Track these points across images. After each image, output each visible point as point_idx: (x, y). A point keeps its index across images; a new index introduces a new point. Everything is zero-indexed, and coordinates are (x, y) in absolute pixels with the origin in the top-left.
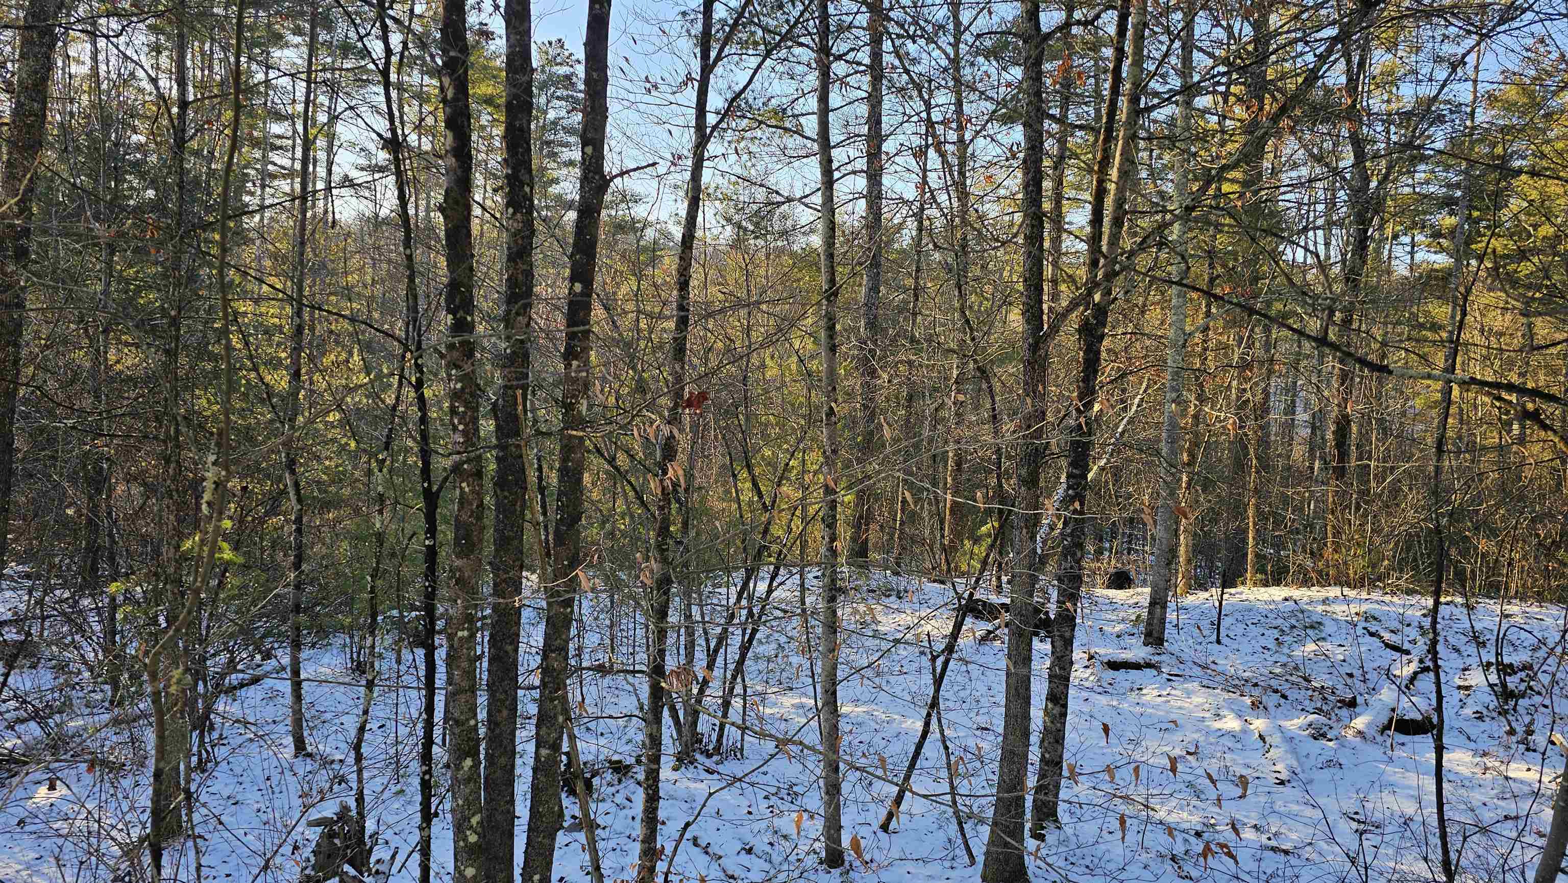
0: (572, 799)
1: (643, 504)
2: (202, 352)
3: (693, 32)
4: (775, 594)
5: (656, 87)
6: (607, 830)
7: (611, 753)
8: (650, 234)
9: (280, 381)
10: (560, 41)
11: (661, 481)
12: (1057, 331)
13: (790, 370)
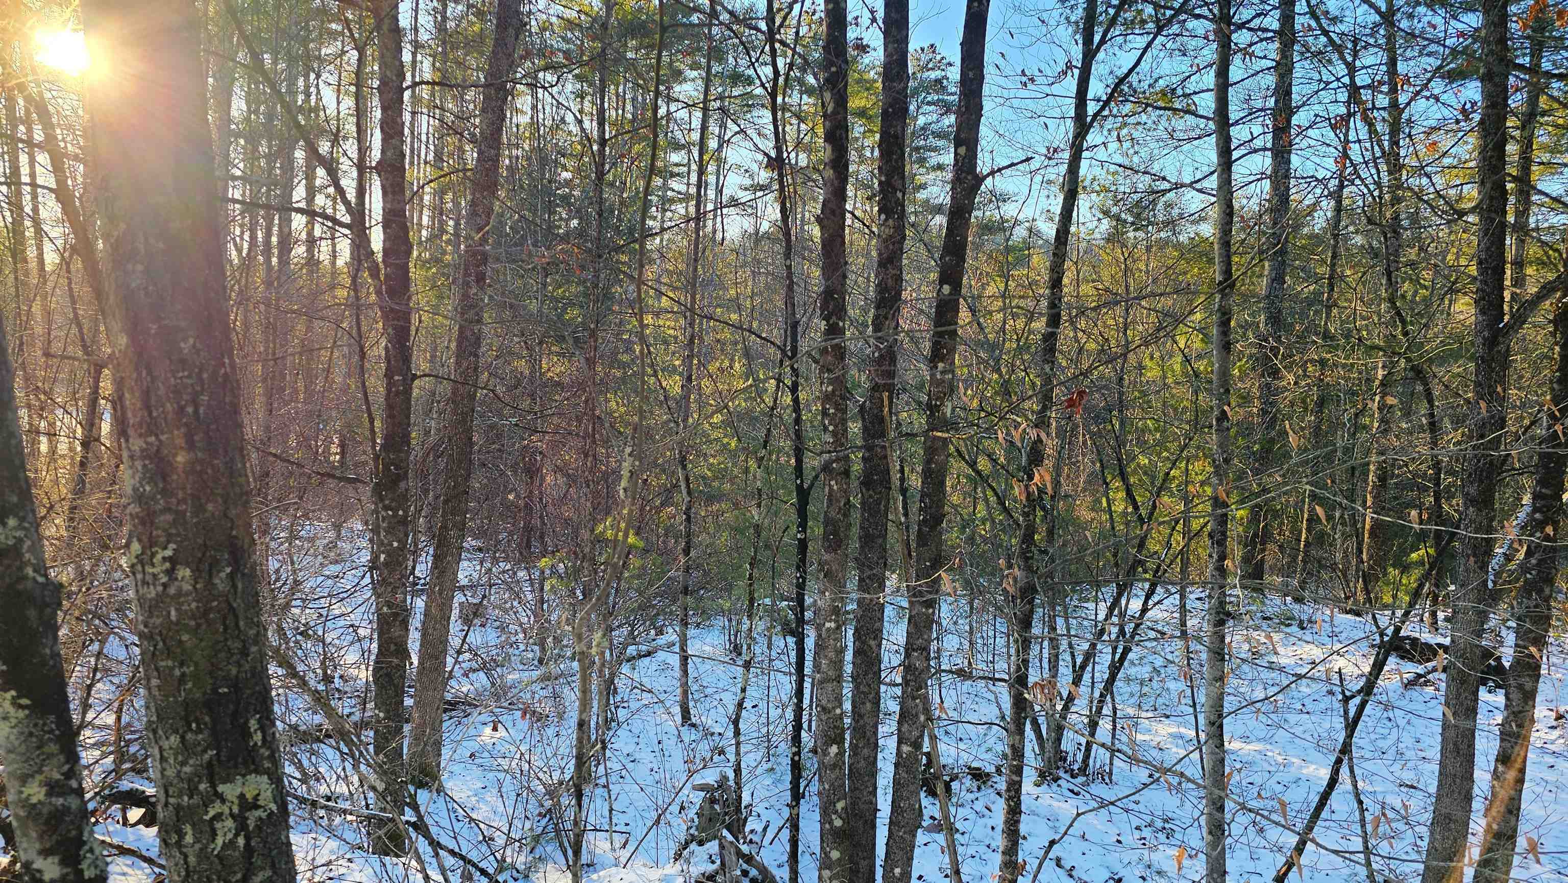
0: (931, 799)
1: (1006, 510)
2: (614, 361)
3: (1073, 19)
4: (1149, 614)
5: (1032, 80)
6: (966, 836)
7: (972, 758)
8: (1020, 233)
9: (674, 385)
10: (932, 46)
11: (1027, 487)
12: (1524, 322)
13: (1173, 371)
